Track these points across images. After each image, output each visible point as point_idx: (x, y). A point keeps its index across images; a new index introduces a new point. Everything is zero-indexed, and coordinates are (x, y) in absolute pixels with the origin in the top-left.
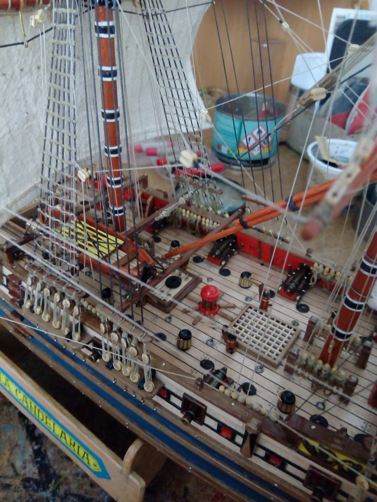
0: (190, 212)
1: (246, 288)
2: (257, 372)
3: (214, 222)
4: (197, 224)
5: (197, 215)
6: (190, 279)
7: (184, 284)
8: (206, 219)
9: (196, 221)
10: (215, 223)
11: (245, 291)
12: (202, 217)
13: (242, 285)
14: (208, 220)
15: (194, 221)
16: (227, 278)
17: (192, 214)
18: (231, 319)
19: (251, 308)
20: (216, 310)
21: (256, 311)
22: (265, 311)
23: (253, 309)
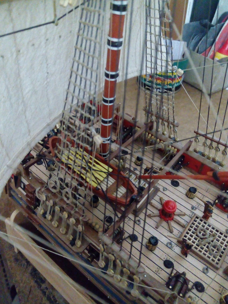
1: (192, 199)
2: (204, 273)
11: (191, 201)
12: (160, 140)
13: (189, 196)
16: (177, 188)
18: (183, 227)
19: (197, 218)
20: (172, 218)
21: (201, 221)
22: (207, 220)
23: (199, 219)
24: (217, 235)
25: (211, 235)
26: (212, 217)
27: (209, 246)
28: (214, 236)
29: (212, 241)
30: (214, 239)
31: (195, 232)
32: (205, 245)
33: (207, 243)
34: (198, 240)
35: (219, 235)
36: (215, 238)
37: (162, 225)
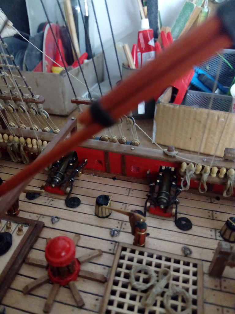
0: (9, 135)
1: (107, 217)
3: (43, 141)
4: (22, 148)
5: (19, 137)
6: (25, 229)
7: (17, 241)
8: (32, 139)
9: (19, 145)
10: (45, 143)
11: (106, 223)
12: (26, 138)
13: (100, 215)
14: (34, 141)
15: (16, 145)
16: (78, 209)
17: (11, 137)
18: (103, 281)
19: (124, 249)
20: (76, 272)
21: (133, 251)
22: (144, 246)
23: (128, 250)
24: (172, 269)
25: (160, 275)
26: (150, 236)
27: (165, 302)
28: (165, 274)
29: (167, 286)
30: (169, 279)
31: (128, 283)
32: (155, 305)
33: (157, 295)
34: (138, 298)
35: (174, 267)
36: (170, 277)
37: (59, 298)
